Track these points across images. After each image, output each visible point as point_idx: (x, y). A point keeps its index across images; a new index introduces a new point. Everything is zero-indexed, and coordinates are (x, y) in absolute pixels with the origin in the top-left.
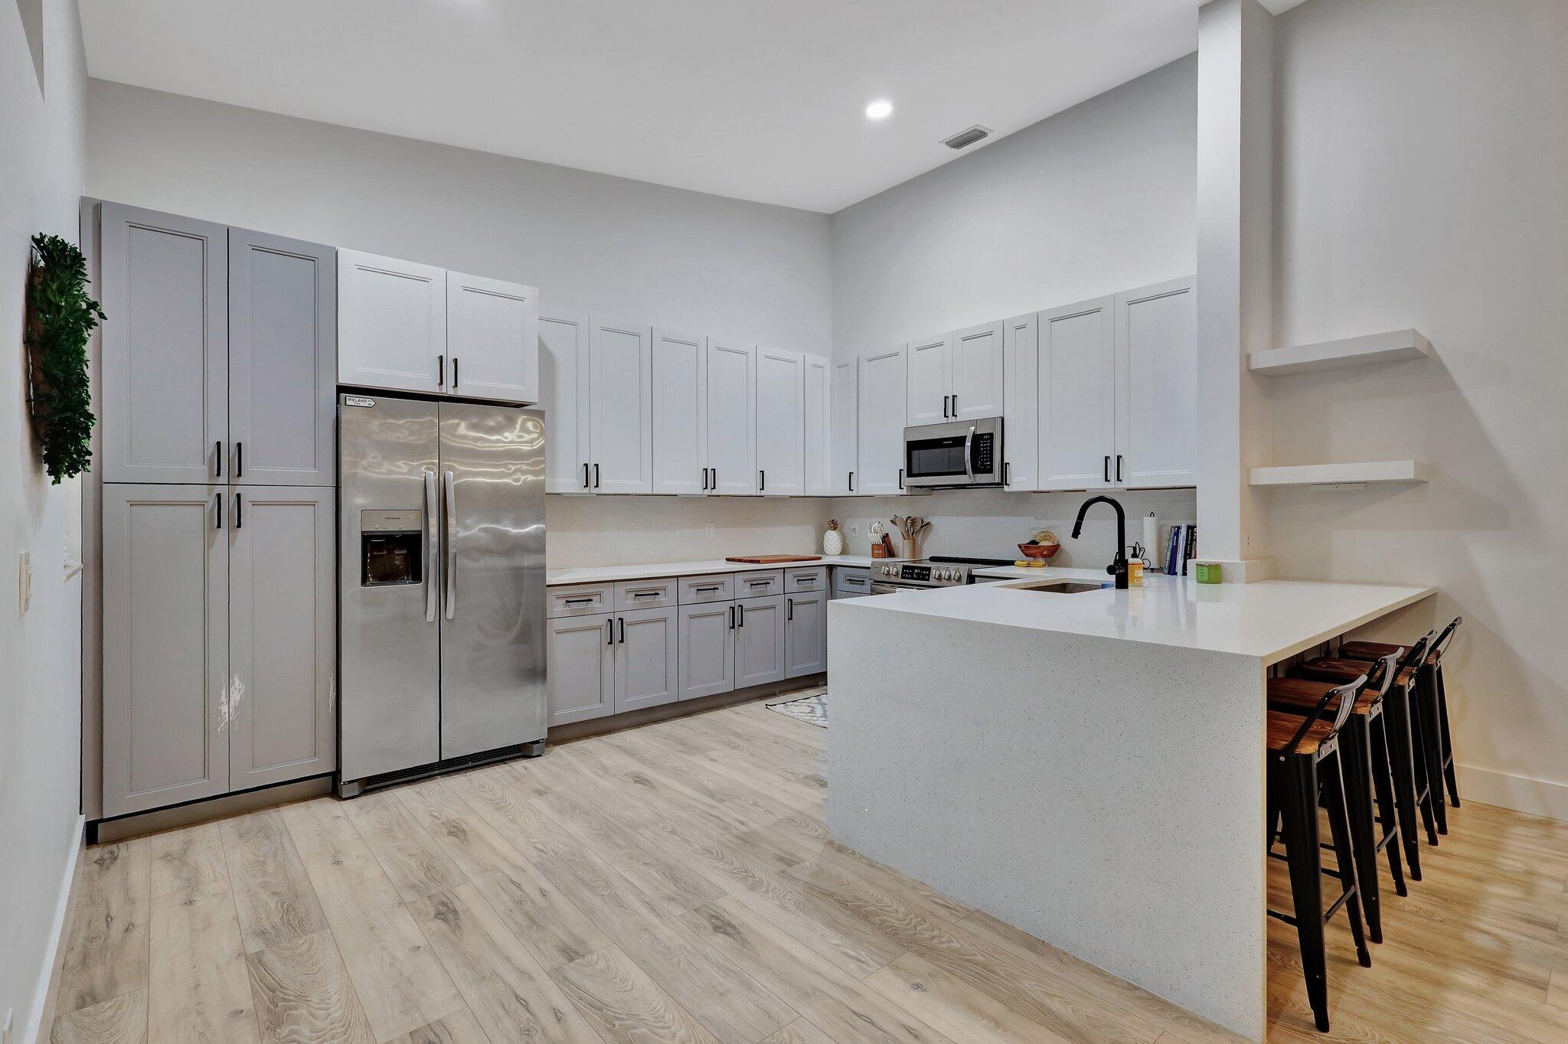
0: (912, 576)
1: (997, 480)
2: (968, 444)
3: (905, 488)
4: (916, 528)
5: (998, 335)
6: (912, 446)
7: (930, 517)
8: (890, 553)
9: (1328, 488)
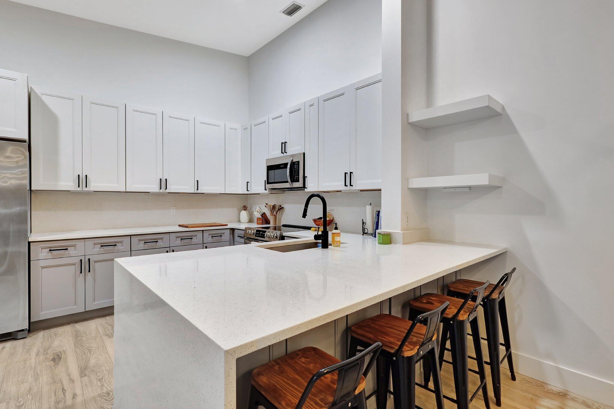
0: (259, 235)
1: (302, 185)
2: (289, 166)
3: (268, 189)
4: (277, 209)
5: (302, 110)
6: (270, 168)
7: (284, 205)
8: (268, 222)
9: (453, 190)
